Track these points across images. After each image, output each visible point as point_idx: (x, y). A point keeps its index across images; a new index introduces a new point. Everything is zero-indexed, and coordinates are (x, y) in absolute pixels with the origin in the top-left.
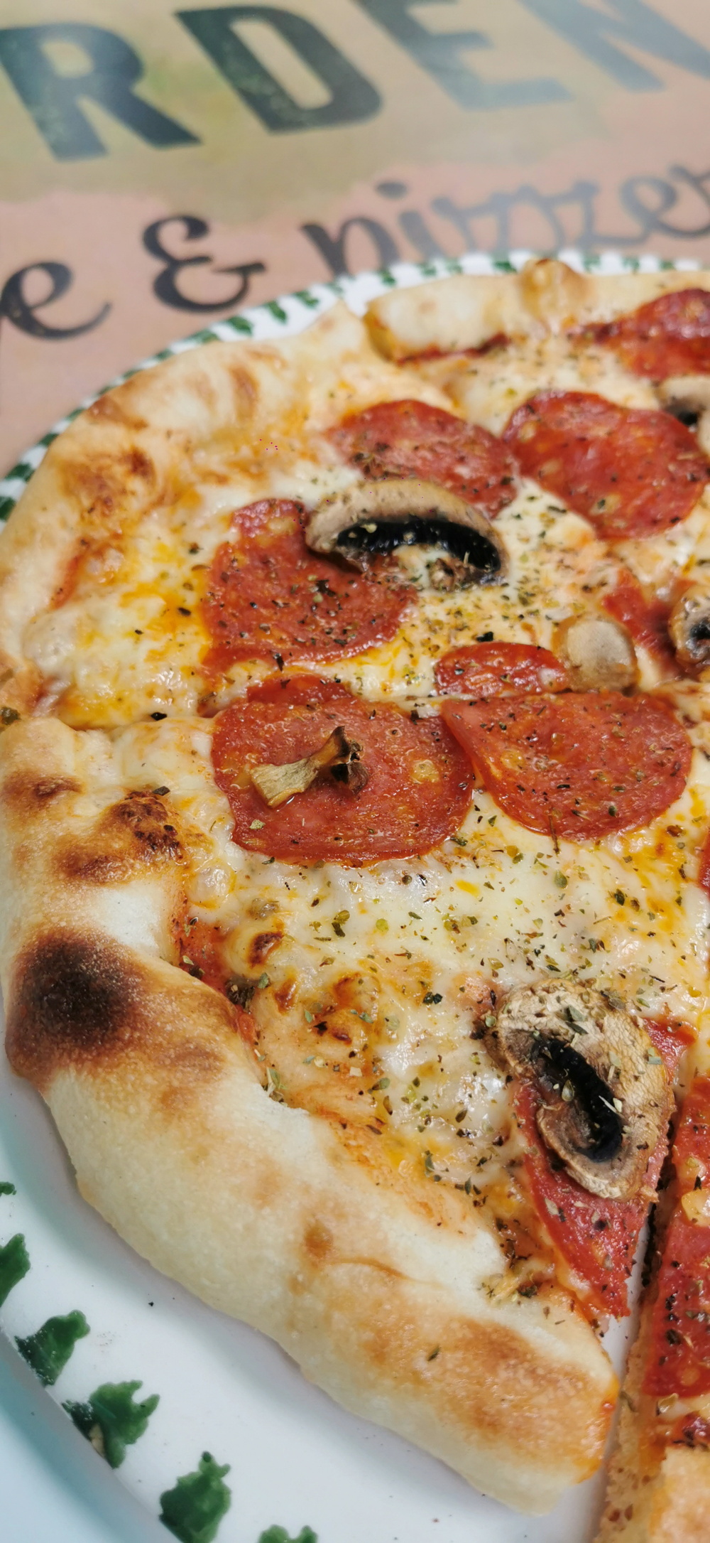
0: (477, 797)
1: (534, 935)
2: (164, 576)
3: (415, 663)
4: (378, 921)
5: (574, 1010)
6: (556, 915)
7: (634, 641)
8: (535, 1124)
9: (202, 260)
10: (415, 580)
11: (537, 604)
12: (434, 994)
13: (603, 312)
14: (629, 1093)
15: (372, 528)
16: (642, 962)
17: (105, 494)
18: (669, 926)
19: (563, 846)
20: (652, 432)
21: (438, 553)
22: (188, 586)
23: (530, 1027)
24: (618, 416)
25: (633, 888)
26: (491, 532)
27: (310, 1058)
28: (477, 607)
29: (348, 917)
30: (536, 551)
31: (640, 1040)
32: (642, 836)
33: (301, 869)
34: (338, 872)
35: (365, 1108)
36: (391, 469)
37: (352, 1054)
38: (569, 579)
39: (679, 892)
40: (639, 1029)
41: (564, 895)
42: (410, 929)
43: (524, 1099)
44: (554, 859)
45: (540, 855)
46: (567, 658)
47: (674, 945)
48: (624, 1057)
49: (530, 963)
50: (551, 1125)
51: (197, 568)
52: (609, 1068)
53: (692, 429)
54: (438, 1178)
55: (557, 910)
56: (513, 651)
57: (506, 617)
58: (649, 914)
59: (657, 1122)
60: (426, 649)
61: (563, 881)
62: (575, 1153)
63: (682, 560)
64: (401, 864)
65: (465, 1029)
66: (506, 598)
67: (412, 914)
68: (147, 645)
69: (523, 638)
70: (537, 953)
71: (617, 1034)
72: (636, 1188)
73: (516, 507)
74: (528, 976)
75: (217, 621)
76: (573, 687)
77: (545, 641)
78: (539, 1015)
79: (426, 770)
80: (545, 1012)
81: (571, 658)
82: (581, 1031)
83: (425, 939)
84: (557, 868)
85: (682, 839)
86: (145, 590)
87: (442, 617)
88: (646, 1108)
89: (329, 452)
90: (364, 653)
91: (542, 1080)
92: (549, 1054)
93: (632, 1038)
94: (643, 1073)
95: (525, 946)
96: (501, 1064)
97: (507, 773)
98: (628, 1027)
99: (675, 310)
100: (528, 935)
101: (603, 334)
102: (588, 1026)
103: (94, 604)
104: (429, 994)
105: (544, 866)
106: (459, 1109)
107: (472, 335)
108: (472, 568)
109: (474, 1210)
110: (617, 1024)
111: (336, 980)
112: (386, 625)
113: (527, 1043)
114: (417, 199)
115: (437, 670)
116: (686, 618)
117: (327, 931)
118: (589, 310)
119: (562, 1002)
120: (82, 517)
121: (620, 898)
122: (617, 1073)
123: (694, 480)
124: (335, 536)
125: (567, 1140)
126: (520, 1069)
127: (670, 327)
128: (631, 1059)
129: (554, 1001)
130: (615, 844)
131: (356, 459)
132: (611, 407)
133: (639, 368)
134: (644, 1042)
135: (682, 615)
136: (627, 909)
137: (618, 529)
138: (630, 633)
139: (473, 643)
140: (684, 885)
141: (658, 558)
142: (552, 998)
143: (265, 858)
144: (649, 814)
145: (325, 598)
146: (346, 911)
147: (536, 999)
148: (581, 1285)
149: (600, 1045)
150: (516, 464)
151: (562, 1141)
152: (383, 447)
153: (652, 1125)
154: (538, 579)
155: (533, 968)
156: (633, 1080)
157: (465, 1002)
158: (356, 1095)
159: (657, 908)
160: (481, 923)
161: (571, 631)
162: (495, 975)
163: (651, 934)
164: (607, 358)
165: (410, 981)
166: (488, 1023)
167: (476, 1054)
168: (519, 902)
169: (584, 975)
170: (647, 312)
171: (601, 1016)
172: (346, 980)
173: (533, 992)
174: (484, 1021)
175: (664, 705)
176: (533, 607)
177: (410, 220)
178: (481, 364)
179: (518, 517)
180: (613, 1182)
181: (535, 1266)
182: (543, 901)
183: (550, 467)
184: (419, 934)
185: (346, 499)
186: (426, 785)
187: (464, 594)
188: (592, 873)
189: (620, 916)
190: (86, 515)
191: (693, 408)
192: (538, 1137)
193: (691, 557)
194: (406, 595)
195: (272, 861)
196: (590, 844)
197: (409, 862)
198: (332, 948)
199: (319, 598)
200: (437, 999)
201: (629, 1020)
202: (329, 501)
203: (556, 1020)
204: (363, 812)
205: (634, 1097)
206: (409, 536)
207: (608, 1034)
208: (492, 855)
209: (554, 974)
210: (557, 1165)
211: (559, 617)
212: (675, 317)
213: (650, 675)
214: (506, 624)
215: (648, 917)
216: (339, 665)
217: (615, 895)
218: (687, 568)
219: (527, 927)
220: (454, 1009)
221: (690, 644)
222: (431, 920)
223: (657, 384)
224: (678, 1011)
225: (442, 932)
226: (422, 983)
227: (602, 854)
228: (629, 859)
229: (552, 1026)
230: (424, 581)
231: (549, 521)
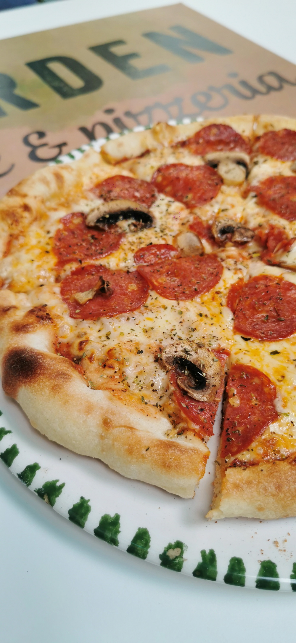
0: (152, 292)
1: (173, 330)
2: (39, 242)
3: (126, 256)
4: (121, 333)
5: (187, 349)
6: (180, 323)
7: (200, 237)
8: (177, 383)
9: (45, 145)
10: (124, 231)
11: (167, 231)
12: (140, 350)
13: (183, 136)
14: (209, 370)
15: (108, 216)
16: (209, 333)
17: (16, 219)
18: (218, 321)
19: (181, 303)
20: (202, 172)
21: (131, 221)
22: (48, 244)
23: (173, 355)
24: (189, 169)
25: (205, 311)
26: (149, 212)
27: (102, 376)
28: (146, 235)
29: (110, 333)
30: (165, 216)
31: (210, 355)
32: (206, 295)
33: (93, 322)
34: (105, 319)
35: (121, 386)
36: (113, 198)
37: (115, 372)
38: (177, 222)
39: (220, 310)
40: (210, 352)
41: (182, 317)
42: (131, 334)
43: (173, 375)
44: (178, 307)
45: (173, 306)
46: (178, 247)
47: (220, 326)
48: (206, 361)
49: (172, 338)
50: (182, 382)
51: (50, 238)
52: (201, 364)
53: (216, 170)
54: (146, 403)
55: (180, 322)
56: (159, 247)
57: (156, 237)
58: (211, 318)
59: (219, 379)
60: (130, 251)
61: (181, 313)
62: (190, 388)
63: (216, 211)
64: (126, 315)
65: (152, 359)
66: (156, 231)
67: (132, 330)
68: (36, 264)
69: (163, 242)
70: (174, 335)
71: (203, 354)
72: (213, 398)
73: (157, 203)
74: (172, 342)
75: (57, 252)
76: (182, 256)
77: (170, 242)
78: (176, 352)
79: (133, 287)
80: (178, 351)
81: (180, 246)
82: (190, 355)
83: (137, 336)
84: (179, 309)
85: (222, 295)
86: (33, 247)
87: (135, 240)
88: (215, 375)
89: (91, 195)
90: (108, 255)
91: (178, 370)
92: (180, 362)
93: (208, 355)
94: (212, 365)
95: (170, 334)
96: (164, 367)
97: (160, 283)
98: (206, 352)
99: (208, 132)
100: (171, 330)
101: (183, 144)
102: (193, 353)
103: (17, 254)
104: (139, 351)
105: (175, 309)
106: (151, 383)
107: (138, 151)
108: (143, 224)
109: (160, 413)
110: (202, 352)
111: (107, 351)
112: (115, 246)
113: (171, 360)
114: (119, 113)
115: (134, 257)
116: (217, 227)
117: (104, 338)
118: (177, 137)
119: (183, 347)
120: (9, 227)
121: (201, 315)
122: (204, 366)
123: (217, 184)
124: (95, 221)
125: (187, 385)
126: (170, 368)
127: (207, 138)
128: (208, 361)
129: (181, 347)
130: (198, 299)
131: (101, 196)
132: (187, 166)
133: (196, 153)
134: (212, 356)
135: (216, 226)
136: (203, 318)
137: (193, 204)
138: (199, 235)
139: (145, 247)
140: (222, 308)
141: (207, 211)
142: (180, 346)
143: (81, 320)
144: (209, 288)
145: (94, 241)
146: (110, 332)
147: (174, 347)
148: (197, 427)
149: (197, 358)
150: (156, 190)
151: (185, 386)
152: (110, 191)
153: (217, 380)
154: (166, 224)
155: (173, 340)
156: (209, 367)
157: (151, 352)
158: (117, 383)
159: (214, 316)
160: (155, 329)
161: (179, 238)
162: (161, 343)
163: (212, 324)
164: (185, 152)
165: (133, 348)
166: (159, 357)
167: (156, 366)
168: (167, 321)
169: (190, 339)
170: (198, 135)
171: (197, 350)
172: (110, 350)
173: (173, 345)
174: (158, 356)
175: (214, 257)
176: (165, 233)
177: (117, 121)
178: (142, 160)
179: (158, 206)
180: (203, 396)
181: (182, 425)
182: (175, 320)
183: (168, 189)
184: (135, 335)
185: (98, 209)
186: (133, 291)
187: (141, 232)
188: (191, 309)
189: (201, 320)
190: (11, 226)
191: (216, 163)
192: (178, 386)
193: (219, 210)
194: (122, 235)
195: (83, 320)
196: (190, 301)
197: (129, 314)
198: (106, 343)
199: (92, 241)
200: (142, 352)
201: (206, 350)
202: (93, 210)
203: (181, 353)
204: (112, 302)
205: (210, 372)
206: (121, 218)
207: (200, 355)
208: (157, 309)
209: (181, 340)
210: (185, 393)
211: (174, 234)
212: (208, 135)
213: (208, 248)
214: (156, 239)
215: (211, 319)
216: (101, 260)
217: (199, 314)
218: (218, 213)
219: (170, 327)
220: (148, 355)
221: (219, 235)
222: (138, 330)
223: (203, 157)
224: (224, 345)
225: (142, 333)
226: (136, 348)
227: (194, 303)
228: (203, 303)
229: (180, 354)
230: (128, 230)
231: (169, 206)
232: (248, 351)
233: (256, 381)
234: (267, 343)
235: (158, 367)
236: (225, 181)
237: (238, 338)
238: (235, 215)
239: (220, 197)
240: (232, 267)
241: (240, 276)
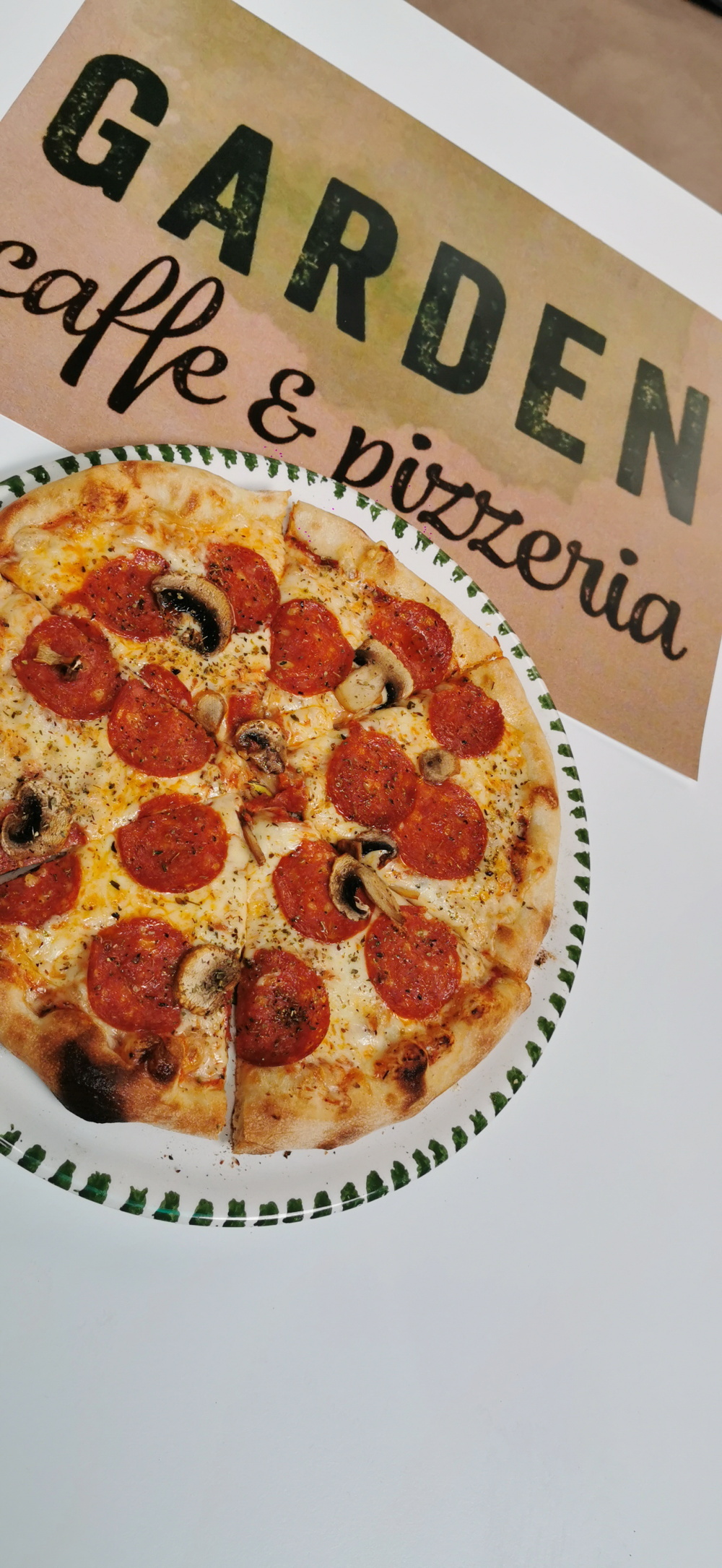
0: (105, 719)
1: (71, 771)
2: (90, 550)
3: (140, 657)
4: (28, 724)
5: (55, 800)
7: (226, 717)
8: (6, 815)
9: (291, 408)
10: (177, 629)
11: (209, 677)
12: (19, 758)
14: (46, 836)
15: (182, 596)
16: (94, 809)
17: (95, 503)
18: (117, 808)
19: (114, 757)
20: (339, 654)
21: (197, 628)
22: (94, 561)
23: (36, 792)
25: (120, 789)
26: (228, 637)
28: (187, 658)
29: (20, 714)
30: (235, 658)
31: (66, 826)
32: (142, 776)
33: (22, 687)
34: (31, 699)
36: (221, 580)
38: (233, 678)
39: (132, 802)
40: (69, 824)
41: (95, 769)
42: (35, 735)
43: (13, 808)
44: (106, 757)
45: (102, 752)
46: (197, 704)
47: (112, 814)
48: (56, 826)
49: (60, 777)
50: (9, 819)
51: (105, 557)
52: (47, 824)
55: (87, 771)
56: (179, 684)
57: (192, 671)
59: (46, 851)
60: (149, 656)
61: (99, 765)
62: (7, 831)
63: (288, 709)
64: (53, 714)
65: (18, 775)
66: (201, 664)
67: (41, 732)
68: (58, 571)
69: (188, 684)
70: (67, 777)
71: (61, 819)
73: (249, 637)
74: (54, 778)
75: (89, 585)
76: (189, 714)
77: (193, 693)
78: (43, 792)
79: (99, 694)
80: (46, 793)
81: (199, 705)
82: (50, 807)
83: (37, 742)
84: (104, 761)
85: (155, 790)
86: (78, 550)
87: (170, 651)
88: (46, 845)
89: (203, 554)
90: (126, 638)
91: (22, 807)
92: (33, 804)
93: (64, 824)
94: (56, 835)
95: (65, 772)
96: (15, 792)
97: (124, 718)
98: (67, 820)
99: (421, 614)
100: (70, 769)
101: (381, 598)
102: (54, 808)
103: (56, 539)
104: (18, 756)
105: (100, 756)
107: (324, 552)
108: (202, 643)
110: (65, 816)
112: (143, 634)
113: (29, 794)
114: (427, 458)
115: (146, 667)
116: (252, 728)
117: (10, 712)
118: (384, 583)
119: (55, 795)
120: (80, 505)
122: (47, 828)
123: (328, 684)
124: (165, 588)
125: (10, 827)
126: (18, 799)
127: (411, 620)
128: (57, 828)
129: (53, 793)
130: (130, 771)
131: (210, 566)
132: (336, 630)
133: (374, 625)
134: (67, 828)
136: (110, 791)
137: (278, 677)
138: (228, 713)
139: (169, 670)
140: (136, 801)
141: (278, 701)
142: (53, 791)
143: (14, 674)
144: (151, 771)
145: (137, 608)
146: (21, 712)
147: (48, 787)
149: (52, 816)
150: (271, 619)
151: (6, 827)
152: (229, 568)
153: (42, 850)
154: (221, 668)
155: (60, 779)
156: (51, 834)
157: (26, 769)
159: (120, 800)
160: (59, 753)
161: (207, 695)
162: (45, 770)
163: (108, 805)
164: (367, 609)
165: (17, 748)
166: (25, 780)
167: (13, 784)
168: (79, 759)
169: (73, 796)
170: (409, 605)
171: (62, 809)
173: (50, 784)
174: (25, 778)
175: (217, 746)
176: (205, 676)
177: (409, 465)
178: (313, 568)
179: (246, 640)
180: (9, 848)
182: (87, 765)
183: (284, 633)
184: (37, 739)
185: (186, 578)
186: (94, 699)
187: (188, 650)
188: (112, 772)
189: (105, 791)
190: (82, 505)
191: (369, 659)
193: (292, 711)
194: (166, 631)
195: (15, 677)
196: (123, 764)
197: (57, 716)
199: (136, 605)
200: (19, 760)
201: (69, 819)
202: (180, 573)
203: (47, 797)
204: (61, 688)
205: (46, 838)
206: (194, 611)
207: (59, 816)
208: (88, 739)
209: (64, 787)
211: (211, 686)
213: (222, 734)
214: (188, 673)
215: (114, 800)
216: (113, 635)
217: (111, 784)
218: (286, 714)
219: (73, 766)
220: (20, 767)
221: (245, 736)
222: (46, 738)
223: (371, 637)
224: (89, 831)
225: (45, 745)
226: (19, 752)
227: (123, 770)
228: (129, 779)
229: (43, 798)
230: (180, 632)
231: (255, 652)
232: (99, 859)
233: (69, 886)
234: (123, 871)
235: (13, 787)
236: (337, 690)
237: (111, 840)
238: (297, 733)
239: (309, 700)
240: (207, 778)
241: (202, 794)
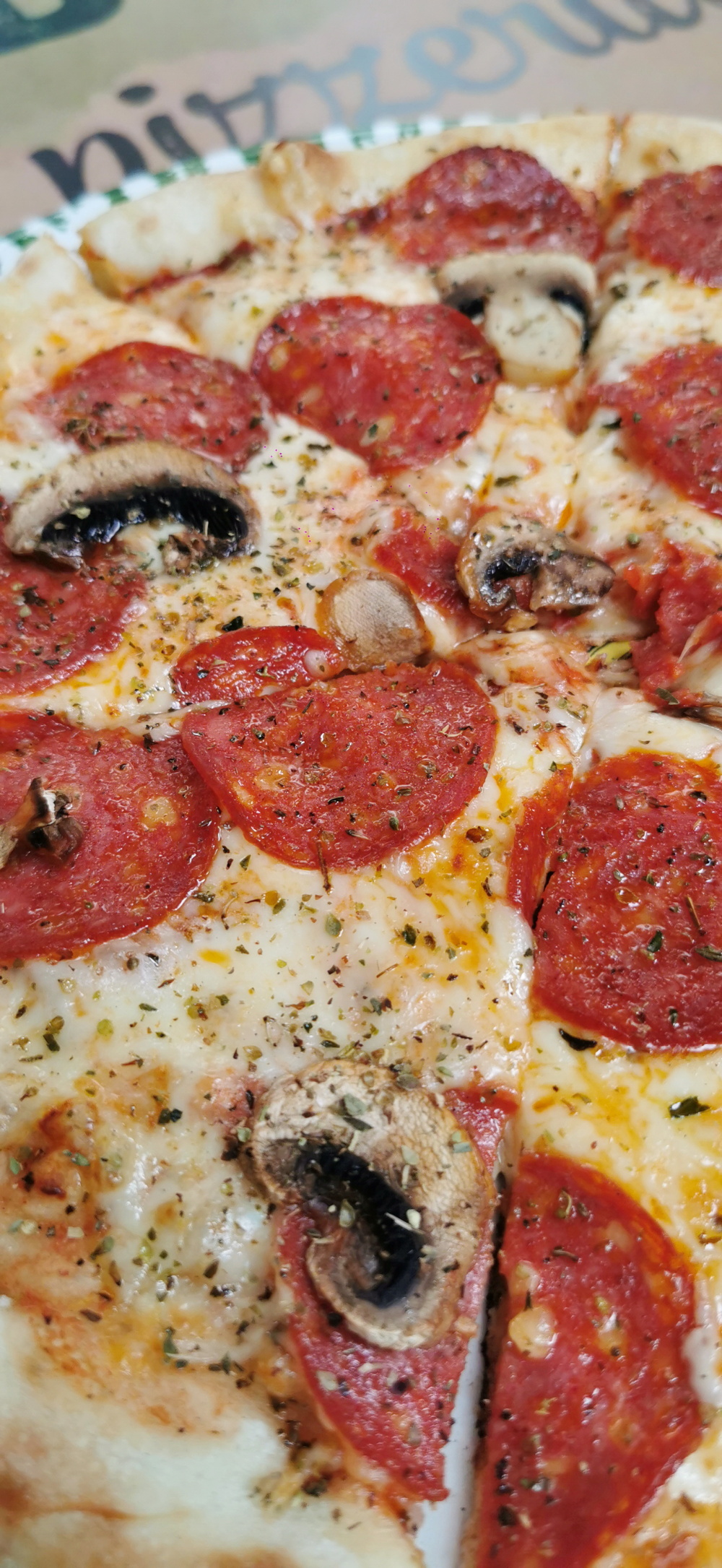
0: (229, 837)
1: (302, 1005)
3: (145, 672)
4: (100, 1024)
5: (353, 1100)
6: (330, 972)
7: (415, 597)
8: (304, 1268)
10: (144, 567)
11: (296, 572)
12: (171, 1110)
13: (366, 195)
14: (432, 1196)
15: (83, 513)
16: (440, 1017)
18: (474, 962)
19: (338, 879)
20: (429, 331)
21: (173, 528)
23: (295, 1133)
24: (386, 317)
25: (426, 919)
26: (239, 490)
27: (15, 1224)
28: (222, 587)
29: (61, 1025)
30: (294, 505)
31: (442, 1123)
32: (433, 849)
34: (43, 970)
35: (87, 1283)
36: (110, 432)
37: (70, 1210)
38: (333, 532)
39: (484, 916)
40: (440, 1110)
41: (337, 945)
42: (142, 1027)
43: (290, 1236)
44: (324, 900)
45: (306, 898)
46: (338, 633)
47: (482, 987)
48: (423, 1149)
49: (298, 1043)
50: (323, 1265)
52: (403, 1167)
53: (477, 321)
54: (182, 1364)
55: (329, 968)
56: (267, 637)
57: (257, 595)
58: (448, 951)
59: (472, 1226)
60: (158, 653)
61: (335, 926)
62: (356, 1300)
63: (477, 483)
64: (122, 944)
65: (214, 1146)
66: (258, 570)
67: (145, 1007)
69: (280, 618)
70: (308, 1028)
71: (412, 1120)
72: (447, 1324)
73: (268, 453)
74: (293, 1061)
76: (352, 667)
77: (308, 619)
78: (307, 1114)
79: (159, 810)
80: (315, 1110)
81: (343, 632)
82: (361, 1126)
83: (162, 1035)
84: (330, 910)
85: (487, 844)
87: (179, 609)
88: (456, 1212)
89: (33, 425)
90: (79, 672)
91: (313, 1203)
92: (319, 1168)
93: (431, 1122)
94: (448, 1167)
95: (293, 1021)
96: (259, 1190)
97: (261, 796)
98: (426, 1109)
99: (452, 176)
100: (294, 1006)
101: (368, 220)
102: (372, 1117)
104: (165, 1111)
105: (312, 911)
106: (206, 1263)
107: (209, 249)
108: (212, 540)
109: (240, 1394)
110: (411, 1107)
111: (41, 1115)
112: (104, 634)
113: (288, 1157)
114: (168, 102)
115: (176, 677)
116: (478, 557)
117: (37, 1046)
118: (348, 194)
119: (337, 1091)
121: (409, 936)
122: (413, 1175)
123: (481, 381)
124: (40, 531)
125: (345, 1282)
126: (281, 1195)
127: (449, 198)
128: (432, 1151)
129: (327, 1092)
130: (400, 867)
131: (68, 430)
132: (377, 308)
133: (411, 254)
134: (448, 1124)
135: (473, 554)
136: (419, 948)
137: (394, 458)
138: (410, 586)
139: (219, 634)
140: (489, 906)
141: (446, 485)
142: (323, 1088)
144: (439, 819)
145: (34, 610)
146: (59, 1018)
147: (303, 1093)
148: (377, 1476)
149: (390, 1141)
150: (265, 401)
151: (338, 1285)
152: (102, 406)
153: (465, 1234)
154: (296, 539)
155: (303, 1050)
156: (436, 1178)
157: (213, 1115)
158: (71, 1267)
159: (458, 940)
160: (233, 1001)
161: (337, 599)
162: (252, 1068)
163: (451, 978)
164: (373, 249)
165: (141, 1097)
166: (241, 1138)
167: (228, 1181)
168: (282, 964)
169: (369, 1046)
170: (418, 185)
171: (388, 1100)
172: (53, 1115)
173: (299, 1083)
174: (236, 1135)
175: (464, 668)
176: (289, 578)
178: (218, 285)
179: (271, 465)
180: (408, 1330)
181: (320, 1455)
182: (313, 957)
183: (309, 397)
184: (155, 1030)
185: (54, 482)
186: (161, 829)
187: (204, 574)
188: (374, 909)
189: (410, 960)
191: (478, 293)
192: (308, 1285)
193: (487, 477)
194: (131, 588)
196: (369, 870)
197: (135, 939)
198: (38, 1071)
199: (26, 611)
200: (175, 1116)
201: (426, 1099)
202: (34, 487)
203: (330, 1116)
204: (76, 882)
205: (439, 1199)
206: (134, 514)
207: (401, 1122)
208: (247, 908)
209: (330, 1053)
210: (337, 1321)
211: (321, 582)
212: (454, 187)
213: (445, 636)
214: (257, 604)
215: (447, 955)
216: (50, 692)
217: (403, 934)
218: (485, 491)
219: (291, 994)
220: (198, 1126)
221: (485, 589)
222: (170, 1008)
223: (434, 271)
224: (491, 1074)
225: (185, 1021)
226: (155, 1098)
227: (384, 882)
228: (419, 882)
229: (325, 1125)
230: (156, 566)
231: (309, 464)
232: (585, 1099)
233: (615, 1237)
234: (658, 1064)
235: (237, 1185)
236: (508, 369)
237: (549, 1034)
238: (544, 498)
239: (490, 431)
240: (528, 721)
241: (558, 754)
